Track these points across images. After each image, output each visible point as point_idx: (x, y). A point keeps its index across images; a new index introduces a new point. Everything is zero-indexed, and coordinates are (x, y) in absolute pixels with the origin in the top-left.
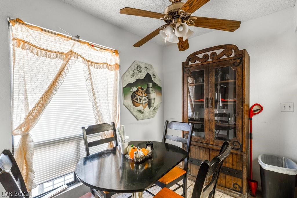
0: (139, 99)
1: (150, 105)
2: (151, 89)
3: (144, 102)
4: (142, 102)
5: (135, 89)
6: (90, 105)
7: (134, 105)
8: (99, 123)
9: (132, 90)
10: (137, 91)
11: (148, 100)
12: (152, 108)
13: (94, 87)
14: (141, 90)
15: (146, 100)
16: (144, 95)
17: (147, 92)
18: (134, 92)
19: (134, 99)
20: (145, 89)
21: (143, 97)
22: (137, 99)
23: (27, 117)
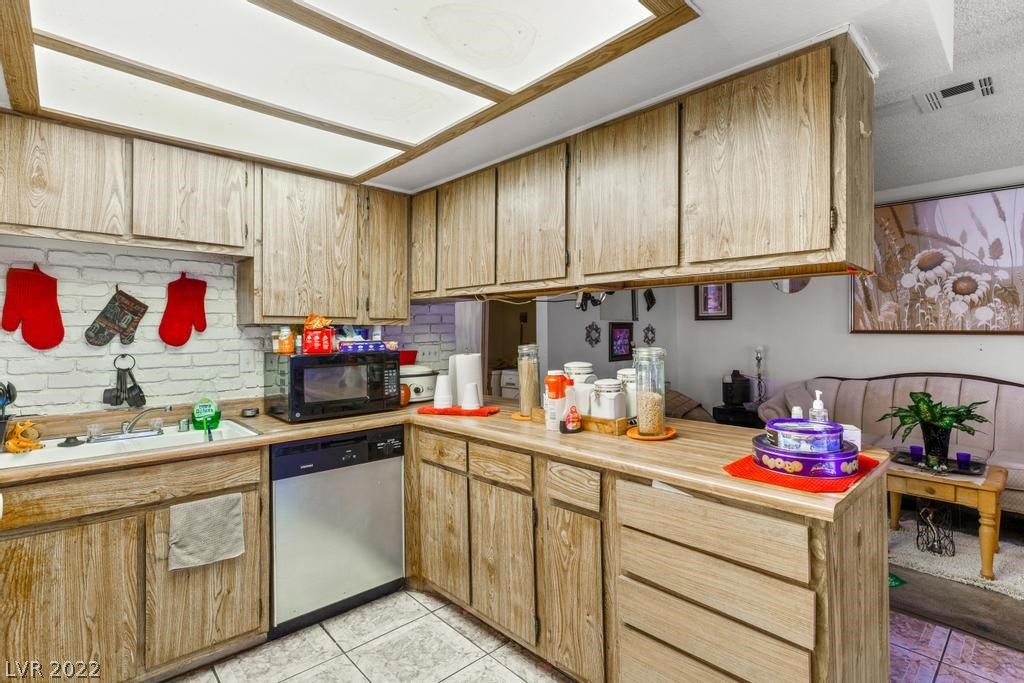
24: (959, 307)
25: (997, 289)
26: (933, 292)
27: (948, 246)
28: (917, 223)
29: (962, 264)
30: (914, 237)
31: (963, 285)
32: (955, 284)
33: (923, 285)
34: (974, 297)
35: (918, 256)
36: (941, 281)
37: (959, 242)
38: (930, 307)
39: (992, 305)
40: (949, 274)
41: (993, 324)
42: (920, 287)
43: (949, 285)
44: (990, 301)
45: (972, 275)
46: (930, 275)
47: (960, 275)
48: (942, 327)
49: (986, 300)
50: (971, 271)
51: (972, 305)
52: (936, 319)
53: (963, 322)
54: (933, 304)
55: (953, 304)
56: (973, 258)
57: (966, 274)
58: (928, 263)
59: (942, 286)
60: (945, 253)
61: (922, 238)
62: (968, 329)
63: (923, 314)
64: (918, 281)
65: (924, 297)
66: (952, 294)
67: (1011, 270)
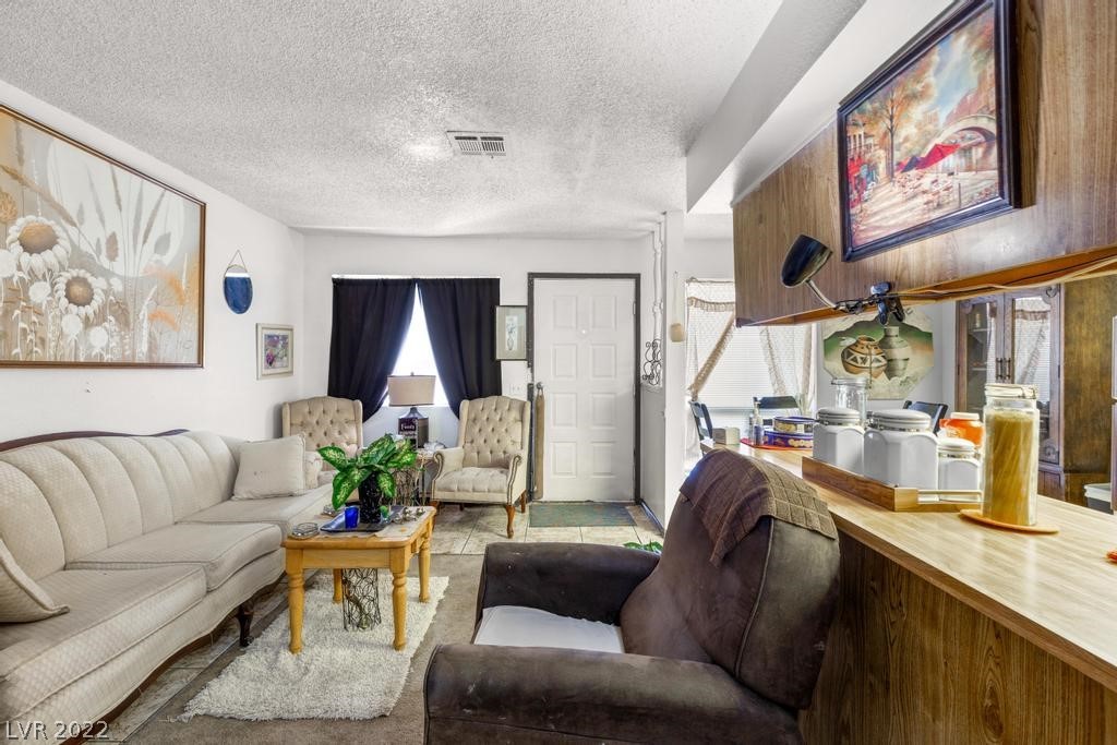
0: (859, 360)
1: (890, 370)
2: (894, 341)
3: (875, 365)
4: (867, 364)
5: (850, 341)
6: (765, 367)
7: (847, 370)
8: (778, 395)
9: (842, 343)
10: (855, 345)
11: (884, 362)
12: (896, 380)
13: (773, 342)
14: (866, 342)
15: (878, 361)
16: (873, 351)
17: (884, 344)
18: (849, 347)
19: (849, 360)
20: (877, 340)
21: (870, 354)
22: (855, 360)
23: (697, 379)
24: (72, 323)
25: (112, 304)
26: (39, 293)
27: (63, 222)
28: (21, 160)
29: (78, 258)
30: (16, 182)
31: (77, 290)
32: (69, 285)
33: (27, 278)
34: (89, 310)
35: (20, 221)
36: (50, 275)
37: (75, 220)
38: (34, 318)
39: (106, 324)
40: (62, 268)
41: (107, 353)
42: (22, 279)
43: (61, 286)
44: (105, 320)
45: (88, 276)
46: (36, 261)
47: (75, 273)
48: (49, 356)
49: (100, 318)
50: (88, 271)
51: (88, 323)
52: (43, 341)
53: (77, 348)
54: (39, 314)
55: (65, 318)
56: (91, 251)
57: (82, 273)
58: (36, 241)
59: (53, 285)
60: (58, 230)
61: (27, 191)
62: (82, 360)
63: (24, 330)
64: (19, 268)
65: (27, 299)
66: (64, 301)
67: (124, 279)
